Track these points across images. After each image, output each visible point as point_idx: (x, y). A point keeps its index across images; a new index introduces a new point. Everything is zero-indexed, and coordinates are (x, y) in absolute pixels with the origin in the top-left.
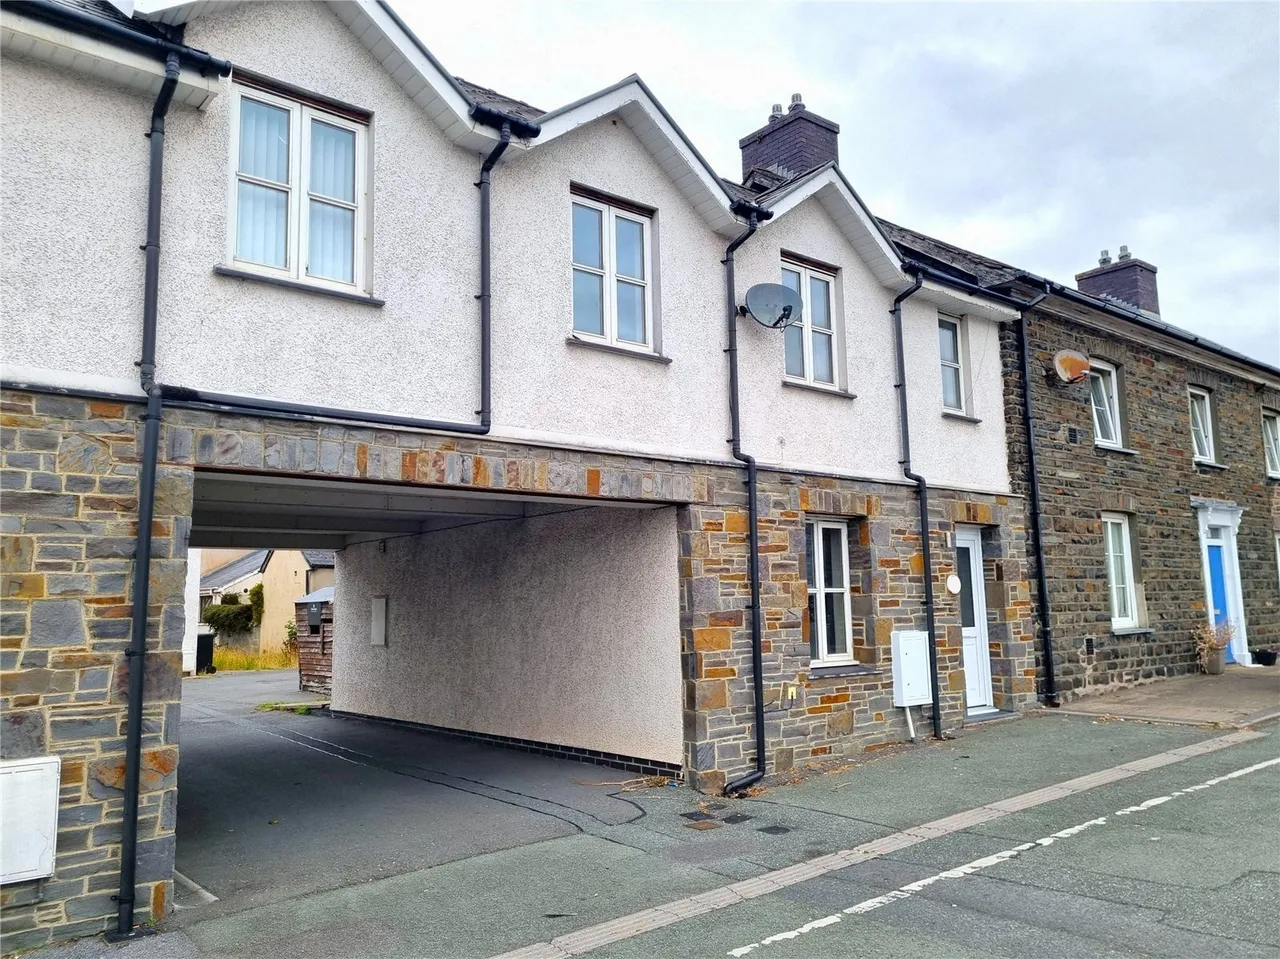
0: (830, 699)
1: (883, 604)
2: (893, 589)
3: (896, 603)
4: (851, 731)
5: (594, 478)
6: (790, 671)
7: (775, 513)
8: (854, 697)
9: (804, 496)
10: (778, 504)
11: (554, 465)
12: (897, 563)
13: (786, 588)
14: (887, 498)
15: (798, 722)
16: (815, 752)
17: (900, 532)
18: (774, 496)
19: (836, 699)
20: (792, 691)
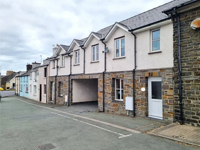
0: (115, 105)
1: (125, 92)
2: (127, 90)
3: (128, 92)
4: (118, 111)
5: (90, 77)
6: (109, 100)
7: (108, 79)
8: (119, 106)
9: (112, 76)
10: (108, 77)
11: (87, 76)
12: (129, 85)
13: (109, 89)
14: (127, 74)
15: (110, 107)
16: (112, 112)
17: (129, 80)
18: (107, 76)
19: (116, 105)
20: (109, 102)
